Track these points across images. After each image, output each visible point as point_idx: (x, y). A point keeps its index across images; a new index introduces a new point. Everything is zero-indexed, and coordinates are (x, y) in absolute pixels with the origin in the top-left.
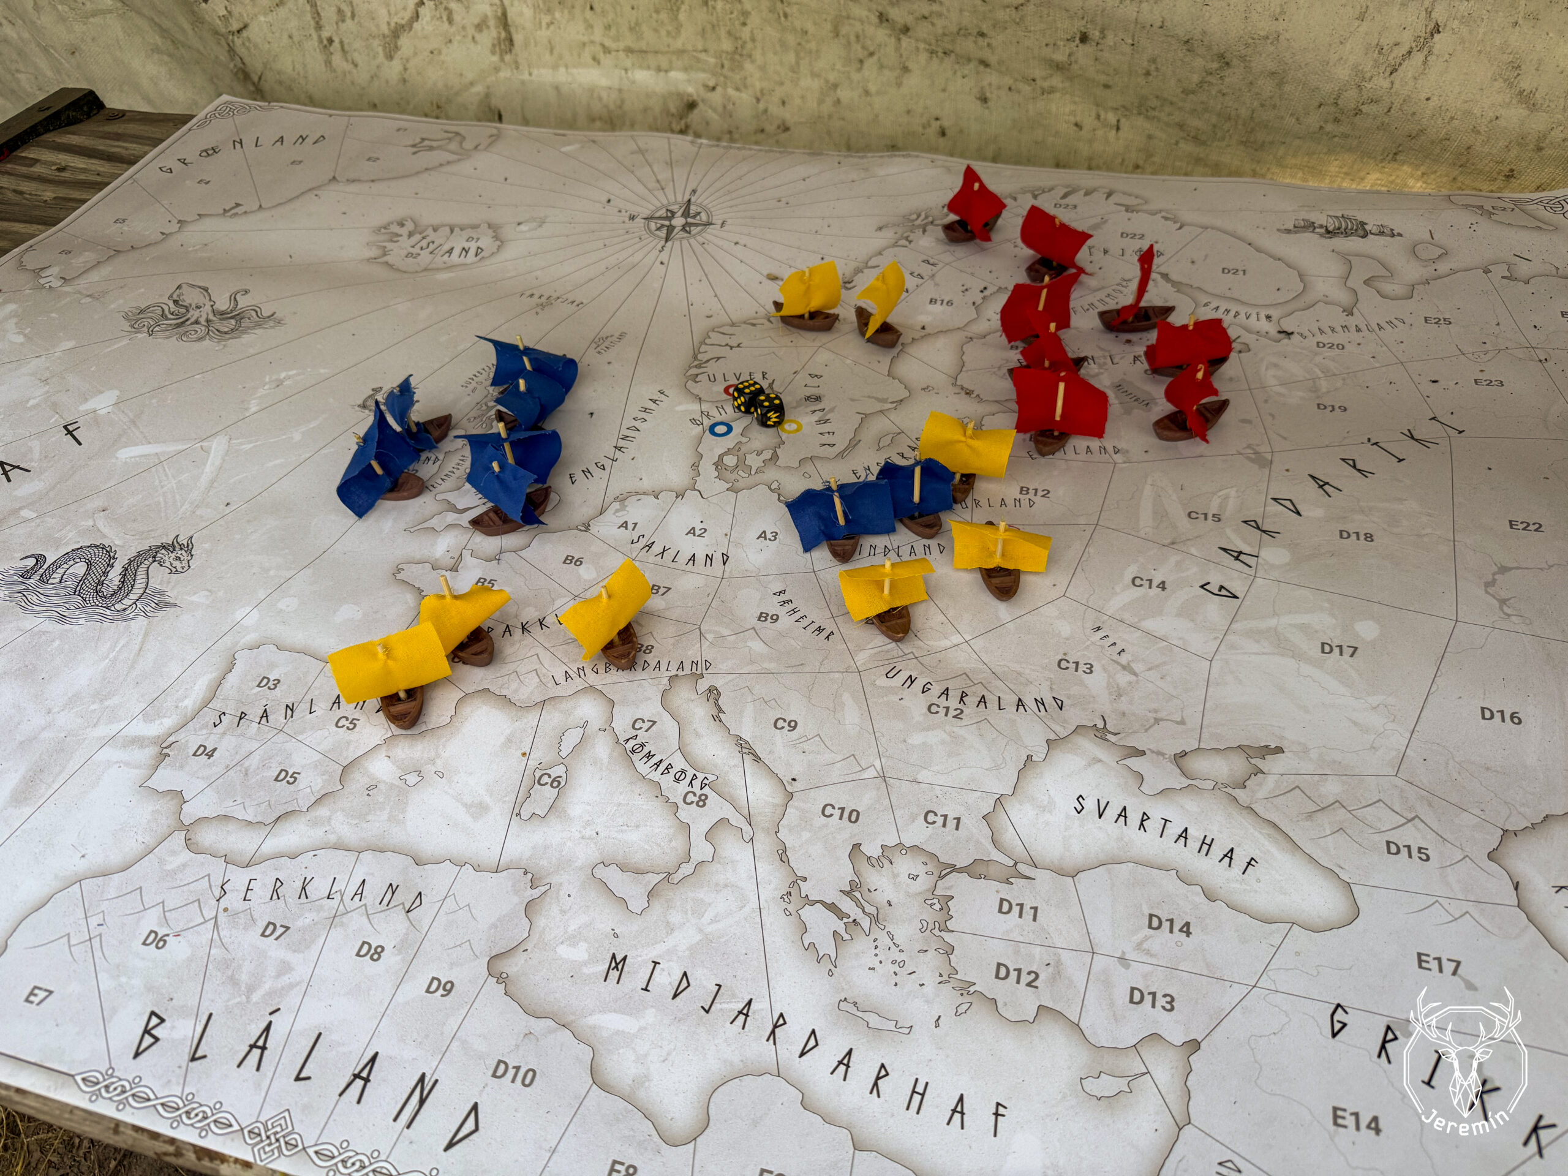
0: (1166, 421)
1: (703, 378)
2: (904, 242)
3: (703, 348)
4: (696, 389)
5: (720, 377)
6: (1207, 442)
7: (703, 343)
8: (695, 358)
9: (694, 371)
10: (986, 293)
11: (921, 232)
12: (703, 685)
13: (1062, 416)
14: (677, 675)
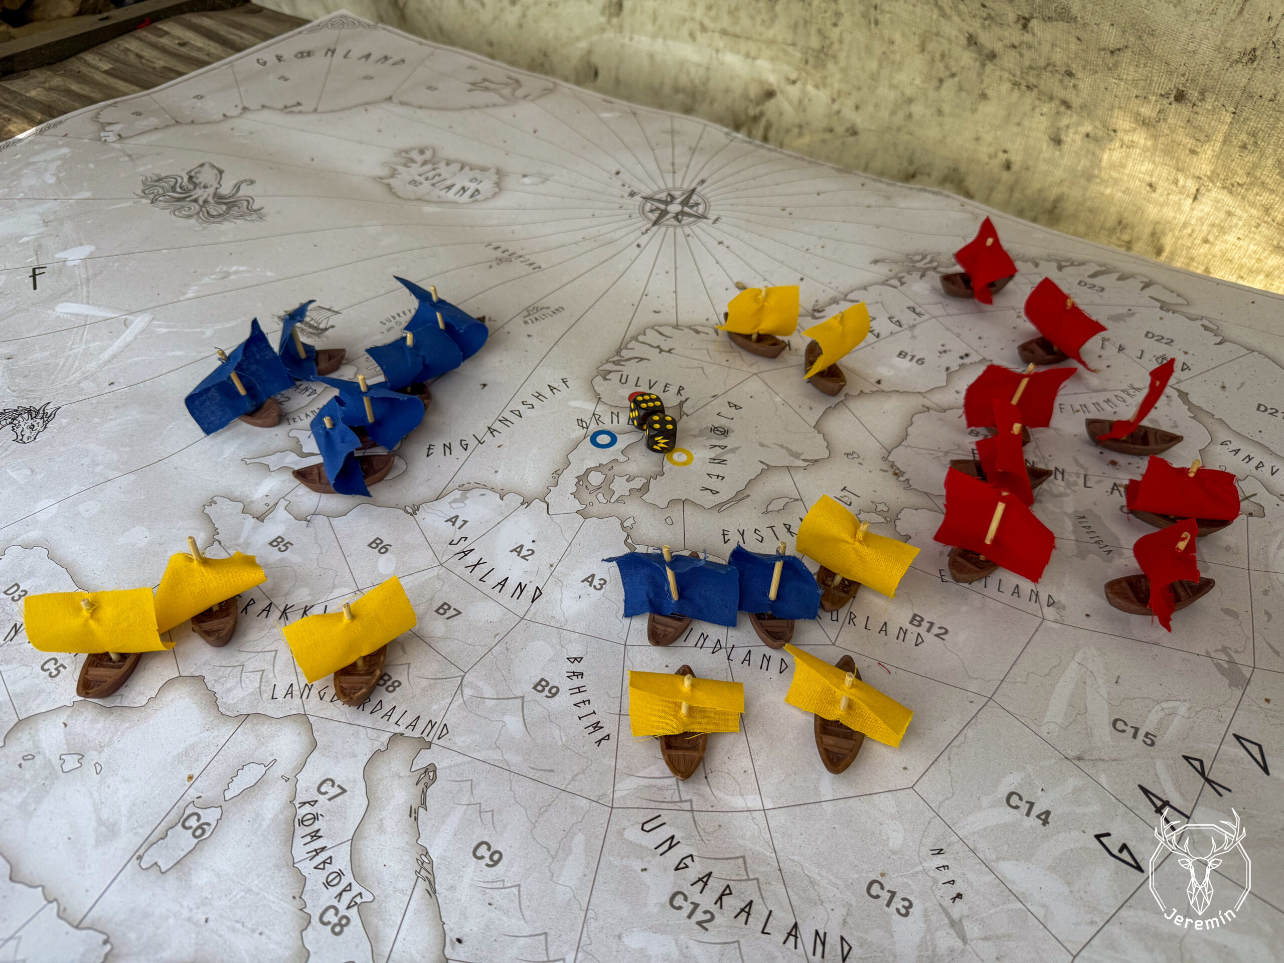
0: (1124, 584)
1: (615, 377)
2: (895, 282)
3: (633, 344)
4: (601, 385)
5: (632, 380)
6: (1169, 629)
7: (635, 338)
8: (618, 352)
9: (609, 367)
10: (967, 361)
11: (918, 276)
12: (425, 759)
13: (995, 540)
14: (402, 735)
